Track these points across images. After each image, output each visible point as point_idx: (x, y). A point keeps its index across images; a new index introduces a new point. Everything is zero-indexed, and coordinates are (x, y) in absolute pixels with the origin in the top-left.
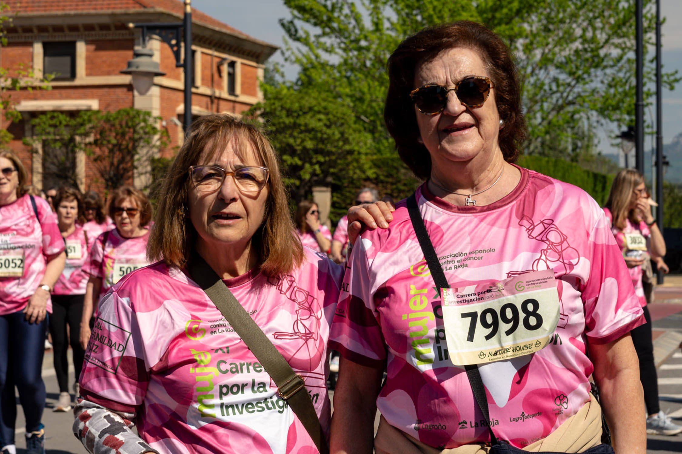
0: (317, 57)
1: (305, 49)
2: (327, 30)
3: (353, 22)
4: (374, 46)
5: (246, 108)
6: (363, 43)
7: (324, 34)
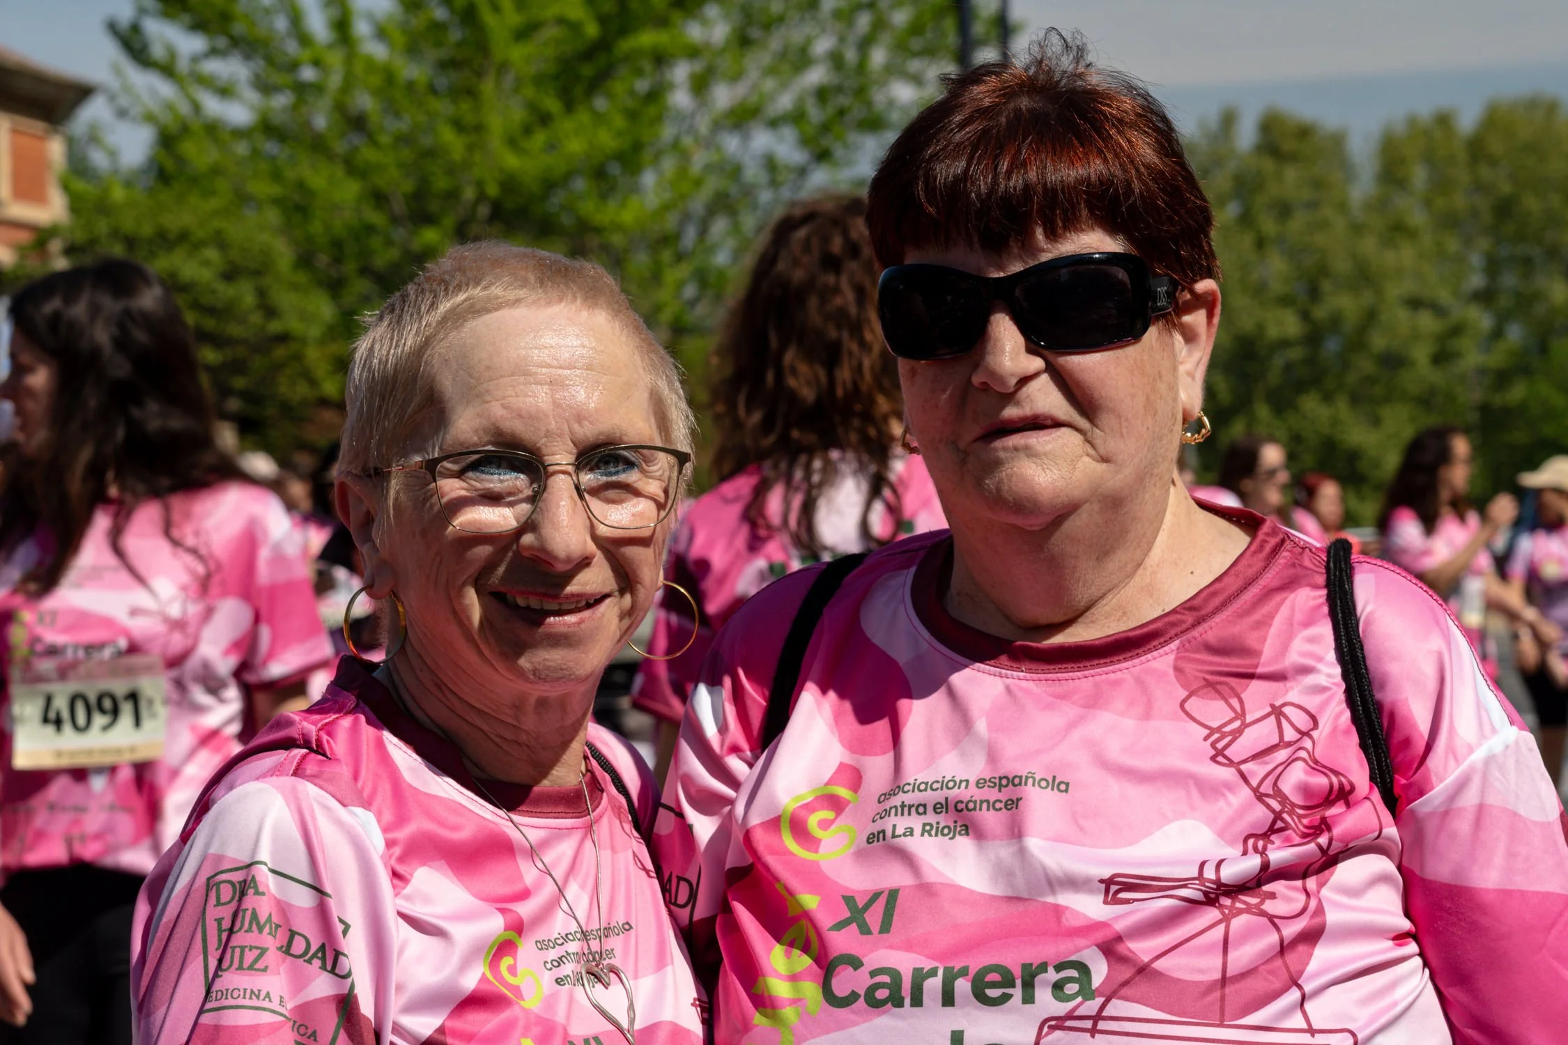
0: (197, 107)
1: (166, 89)
2: (222, 42)
3: (281, 24)
4: (335, 81)
5: (24, 237)
6: (308, 74)
7: (213, 52)
